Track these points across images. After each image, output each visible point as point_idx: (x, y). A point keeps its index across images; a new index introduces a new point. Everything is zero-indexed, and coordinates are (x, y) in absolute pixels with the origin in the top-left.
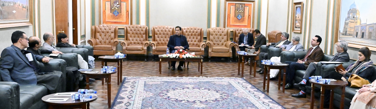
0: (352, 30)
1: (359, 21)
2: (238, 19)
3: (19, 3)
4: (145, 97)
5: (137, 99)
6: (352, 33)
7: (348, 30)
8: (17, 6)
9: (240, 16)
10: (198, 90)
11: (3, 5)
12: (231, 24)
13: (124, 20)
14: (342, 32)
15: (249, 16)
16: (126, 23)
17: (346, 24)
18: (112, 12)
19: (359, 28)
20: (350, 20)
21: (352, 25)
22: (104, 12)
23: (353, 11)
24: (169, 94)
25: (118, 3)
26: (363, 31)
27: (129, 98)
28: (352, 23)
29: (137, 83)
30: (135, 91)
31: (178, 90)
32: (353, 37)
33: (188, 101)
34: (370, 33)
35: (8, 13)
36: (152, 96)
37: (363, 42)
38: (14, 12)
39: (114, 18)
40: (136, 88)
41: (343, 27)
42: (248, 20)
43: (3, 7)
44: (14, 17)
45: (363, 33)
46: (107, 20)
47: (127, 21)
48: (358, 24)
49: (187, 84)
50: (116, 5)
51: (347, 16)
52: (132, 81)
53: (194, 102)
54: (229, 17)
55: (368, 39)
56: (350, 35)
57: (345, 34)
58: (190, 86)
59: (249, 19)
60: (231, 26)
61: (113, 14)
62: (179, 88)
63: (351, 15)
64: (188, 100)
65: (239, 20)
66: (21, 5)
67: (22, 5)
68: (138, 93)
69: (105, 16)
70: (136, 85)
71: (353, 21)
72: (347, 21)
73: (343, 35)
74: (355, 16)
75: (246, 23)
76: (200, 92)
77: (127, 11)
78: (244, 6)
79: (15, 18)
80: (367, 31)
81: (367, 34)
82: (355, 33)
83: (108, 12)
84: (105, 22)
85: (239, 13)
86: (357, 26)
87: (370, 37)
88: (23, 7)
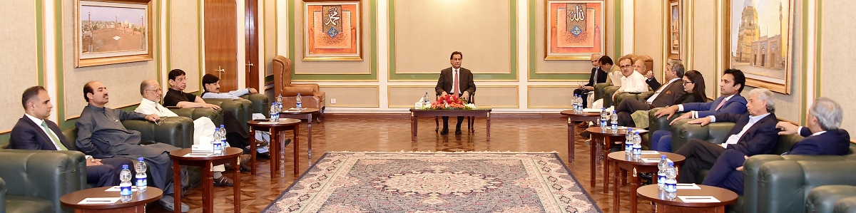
0: (749, 51)
1: (757, 31)
2: (573, 34)
3: (126, 23)
4: (343, 185)
5: (327, 188)
6: (749, 56)
7: (743, 50)
8: (123, 29)
9: (577, 29)
10: (449, 174)
11: (95, 28)
12: (560, 45)
13: (349, 46)
14: (735, 55)
15: (597, 27)
16: (352, 51)
17: (741, 38)
18: (326, 30)
19: (757, 45)
20: (745, 30)
21: (748, 40)
22: (311, 30)
23: (749, 12)
24: (389, 182)
25: (336, 13)
26: (763, 53)
27: (312, 188)
28: (748, 37)
29: (342, 163)
30: (330, 176)
31: (410, 175)
32: (751, 65)
33: (417, 193)
34: (773, 55)
35: (105, 41)
36: (356, 184)
37: (763, 73)
38: (117, 38)
39: (329, 42)
40: (334, 171)
41: (737, 45)
42: (595, 35)
43: (94, 31)
44: (116, 46)
45: (763, 56)
46: (317, 46)
47: (354, 46)
48: (757, 37)
49: (436, 164)
50: (332, 17)
51: (740, 22)
52: (337, 158)
53: (428, 195)
54: (554, 32)
55: (769, 68)
56: (746, 61)
57: (739, 60)
58: (438, 169)
59: (597, 34)
60: (558, 49)
61: (328, 33)
62: (414, 172)
63: (746, 21)
64: (418, 191)
65: (576, 36)
66: (130, 26)
67: (133, 26)
68: (333, 180)
69: (313, 38)
70: (339, 165)
71: (749, 31)
72: (741, 33)
73: (737, 61)
74: (752, 23)
75: (590, 43)
76: (451, 178)
77: (354, 28)
78: (584, 9)
79: (119, 49)
80: (768, 51)
81: (768, 57)
82: (753, 58)
83: (318, 31)
84: (313, 50)
85: (575, 24)
86: (756, 42)
87: (772, 65)
88: (135, 30)
